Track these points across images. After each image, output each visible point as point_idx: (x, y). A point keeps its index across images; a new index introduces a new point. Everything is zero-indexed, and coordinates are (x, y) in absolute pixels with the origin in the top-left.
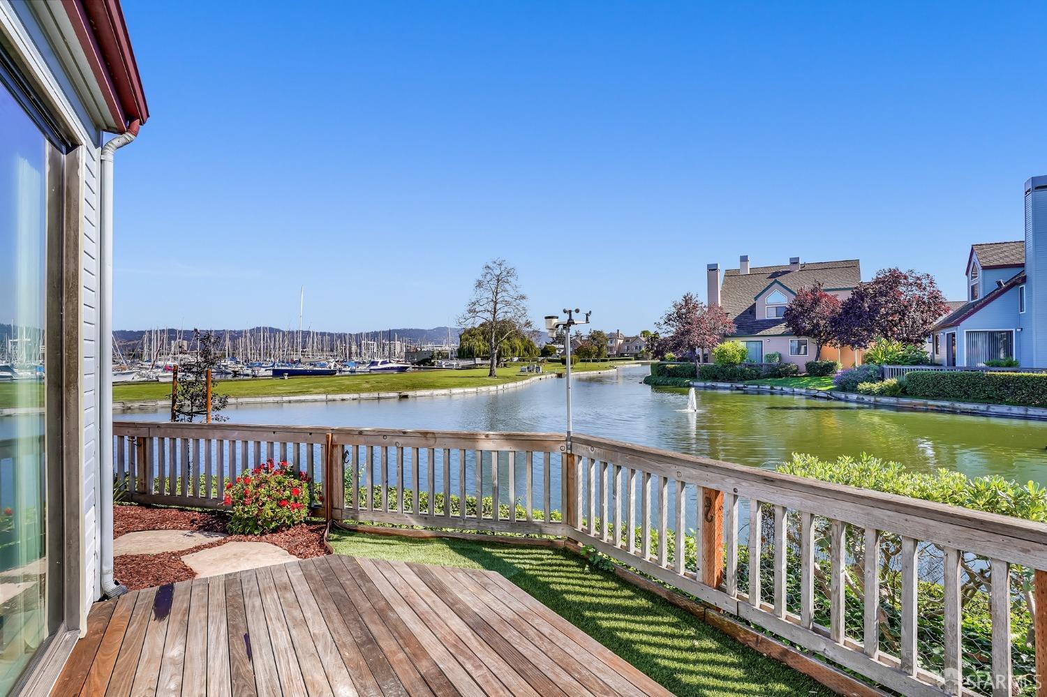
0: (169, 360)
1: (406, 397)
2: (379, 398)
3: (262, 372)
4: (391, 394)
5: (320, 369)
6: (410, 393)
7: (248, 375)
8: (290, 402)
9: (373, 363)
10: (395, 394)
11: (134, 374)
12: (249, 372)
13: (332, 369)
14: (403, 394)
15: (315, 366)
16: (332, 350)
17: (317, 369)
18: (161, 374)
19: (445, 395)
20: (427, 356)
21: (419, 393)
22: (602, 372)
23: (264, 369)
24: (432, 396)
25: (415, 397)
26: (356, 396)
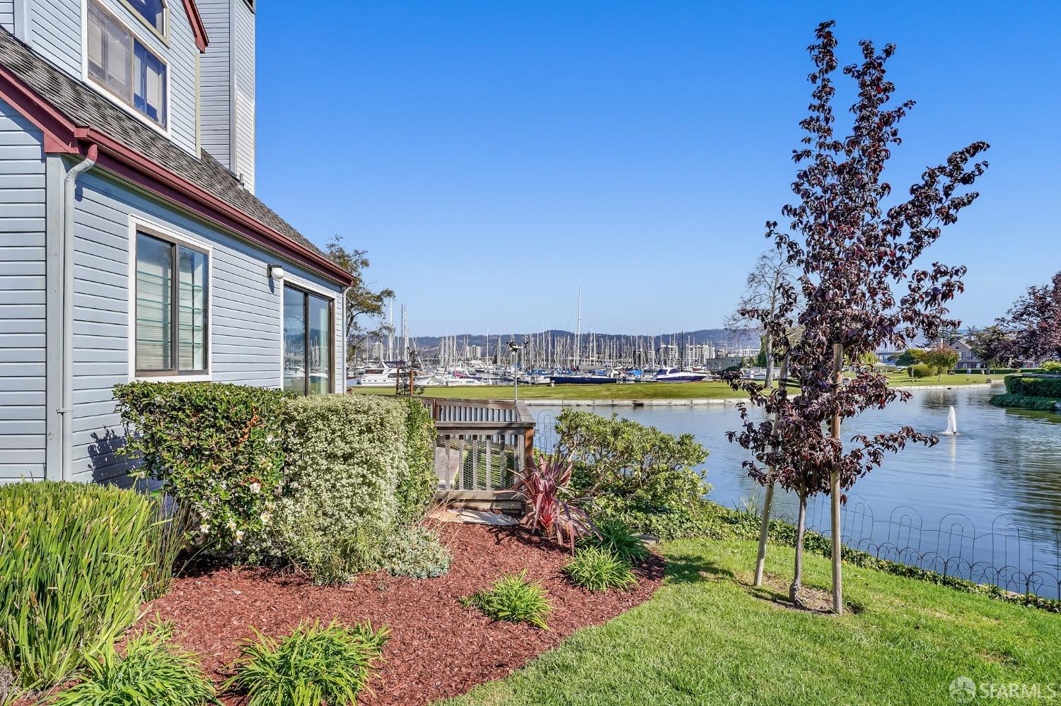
0: (458, 366)
1: (641, 405)
2: (613, 405)
3: (542, 379)
4: (626, 402)
5: (599, 377)
6: (646, 402)
7: (527, 382)
8: (530, 405)
9: (661, 372)
10: (630, 402)
11: (428, 379)
12: (528, 379)
13: (612, 377)
14: (639, 401)
15: (594, 373)
16: (620, 357)
17: (595, 377)
18: (450, 380)
19: (685, 405)
20: (734, 364)
21: (655, 402)
22: (953, 387)
23: (543, 376)
24: (670, 406)
25: (651, 406)
26: (590, 402)
